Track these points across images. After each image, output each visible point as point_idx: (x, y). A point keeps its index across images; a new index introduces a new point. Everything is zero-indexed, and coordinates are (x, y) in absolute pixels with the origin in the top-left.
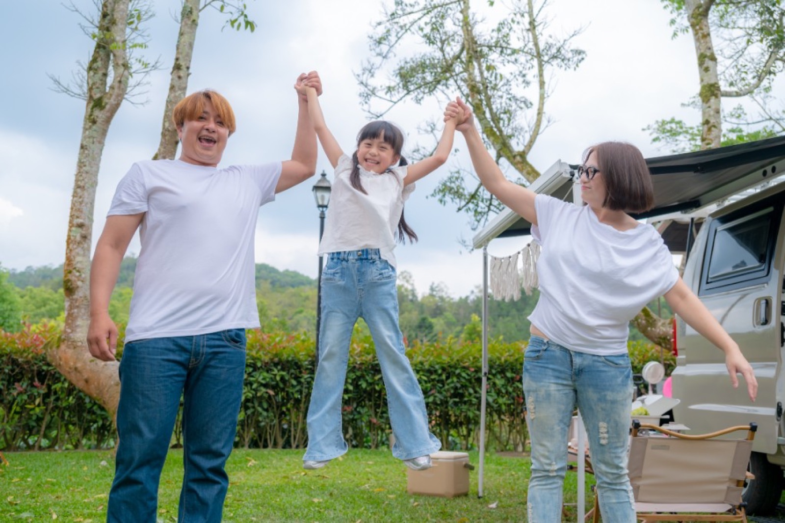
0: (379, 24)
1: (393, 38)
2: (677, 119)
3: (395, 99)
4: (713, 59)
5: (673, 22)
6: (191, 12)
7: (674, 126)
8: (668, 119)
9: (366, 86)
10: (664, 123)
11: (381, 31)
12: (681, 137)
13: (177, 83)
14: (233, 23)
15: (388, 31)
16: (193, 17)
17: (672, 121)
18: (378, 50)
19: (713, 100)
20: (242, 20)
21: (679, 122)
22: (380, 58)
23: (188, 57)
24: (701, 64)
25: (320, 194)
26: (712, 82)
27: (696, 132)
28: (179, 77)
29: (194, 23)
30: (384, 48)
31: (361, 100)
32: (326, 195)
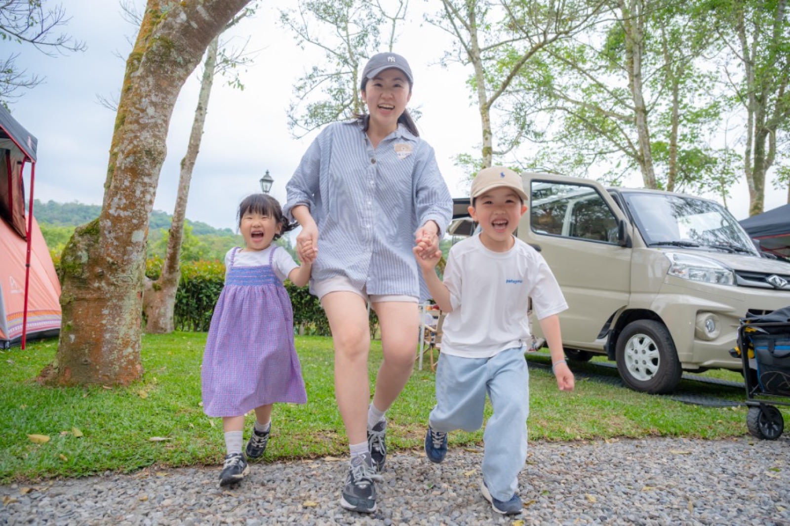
0: (301, 79)
1: (308, 88)
2: (468, 154)
3: (310, 128)
4: (490, 133)
5: (470, 97)
6: (209, 76)
7: (466, 158)
8: (463, 154)
9: (292, 118)
10: (461, 155)
11: (301, 83)
12: (469, 165)
13: (199, 117)
14: (230, 84)
15: (305, 83)
16: (210, 79)
17: (466, 155)
18: (297, 94)
19: (488, 155)
20: (236, 83)
21: (469, 156)
22: (298, 99)
23: (206, 102)
24: (484, 135)
25: (265, 184)
26: (489, 146)
27: (478, 162)
28: (201, 115)
29: (211, 83)
30: (302, 93)
31: (289, 126)
32: (268, 184)
